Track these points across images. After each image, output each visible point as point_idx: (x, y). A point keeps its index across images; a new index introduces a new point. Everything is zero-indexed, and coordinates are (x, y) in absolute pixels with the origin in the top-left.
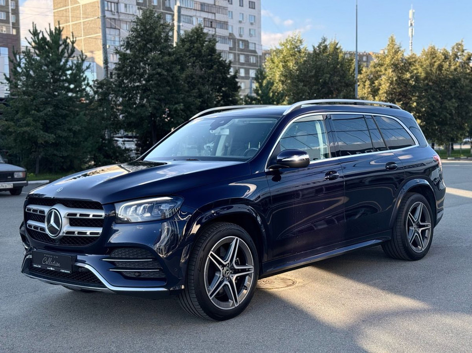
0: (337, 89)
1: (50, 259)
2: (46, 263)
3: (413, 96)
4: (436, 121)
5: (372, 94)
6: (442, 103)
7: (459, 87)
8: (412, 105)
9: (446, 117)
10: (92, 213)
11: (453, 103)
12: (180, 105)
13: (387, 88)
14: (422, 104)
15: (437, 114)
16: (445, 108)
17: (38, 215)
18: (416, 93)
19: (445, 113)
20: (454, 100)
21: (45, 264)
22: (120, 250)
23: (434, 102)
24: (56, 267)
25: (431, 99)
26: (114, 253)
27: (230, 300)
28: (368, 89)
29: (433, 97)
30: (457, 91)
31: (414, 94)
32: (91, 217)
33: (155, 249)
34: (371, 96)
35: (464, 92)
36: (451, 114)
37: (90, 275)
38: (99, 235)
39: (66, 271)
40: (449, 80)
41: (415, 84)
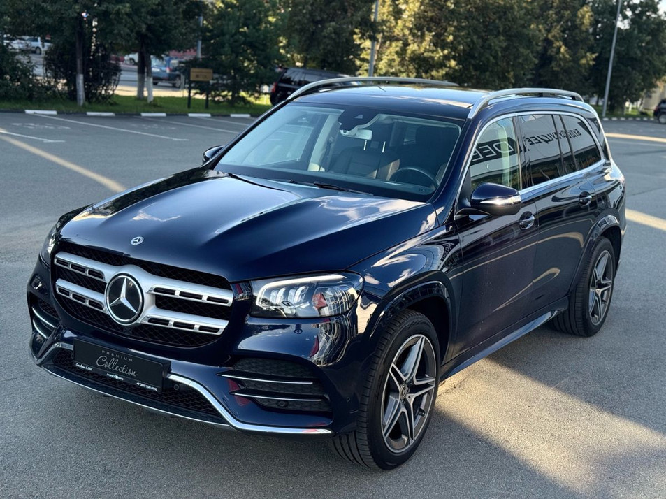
0: (353, 5)
1: (114, 362)
2: (106, 365)
3: (449, 25)
4: (473, 65)
5: (394, 16)
6: (485, 40)
7: (511, 19)
8: (447, 38)
9: (488, 60)
10: (206, 293)
11: (500, 42)
12: (126, 6)
13: (416, 10)
14: (460, 39)
15: (476, 55)
16: (490, 47)
17: (69, 271)
18: (453, 21)
19: (488, 55)
20: (502, 38)
21: (103, 368)
22: (254, 360)
23: (475, 38)
24: (127, 375)
25: (471, 33)
26: (242, 365)
27: (403, 437)
28: (389, 8)
29: (475, 31)
30: (507, 25)
31: (451, 23)
32: (204, 299)
33: (313, 361)
34: (393, 18)
35: (515, 27)
36: (495, 57)
37: (198, 400)
38: (218, 334)
39: (149, 387)
40: (498, 7)
41: (453, 9)
